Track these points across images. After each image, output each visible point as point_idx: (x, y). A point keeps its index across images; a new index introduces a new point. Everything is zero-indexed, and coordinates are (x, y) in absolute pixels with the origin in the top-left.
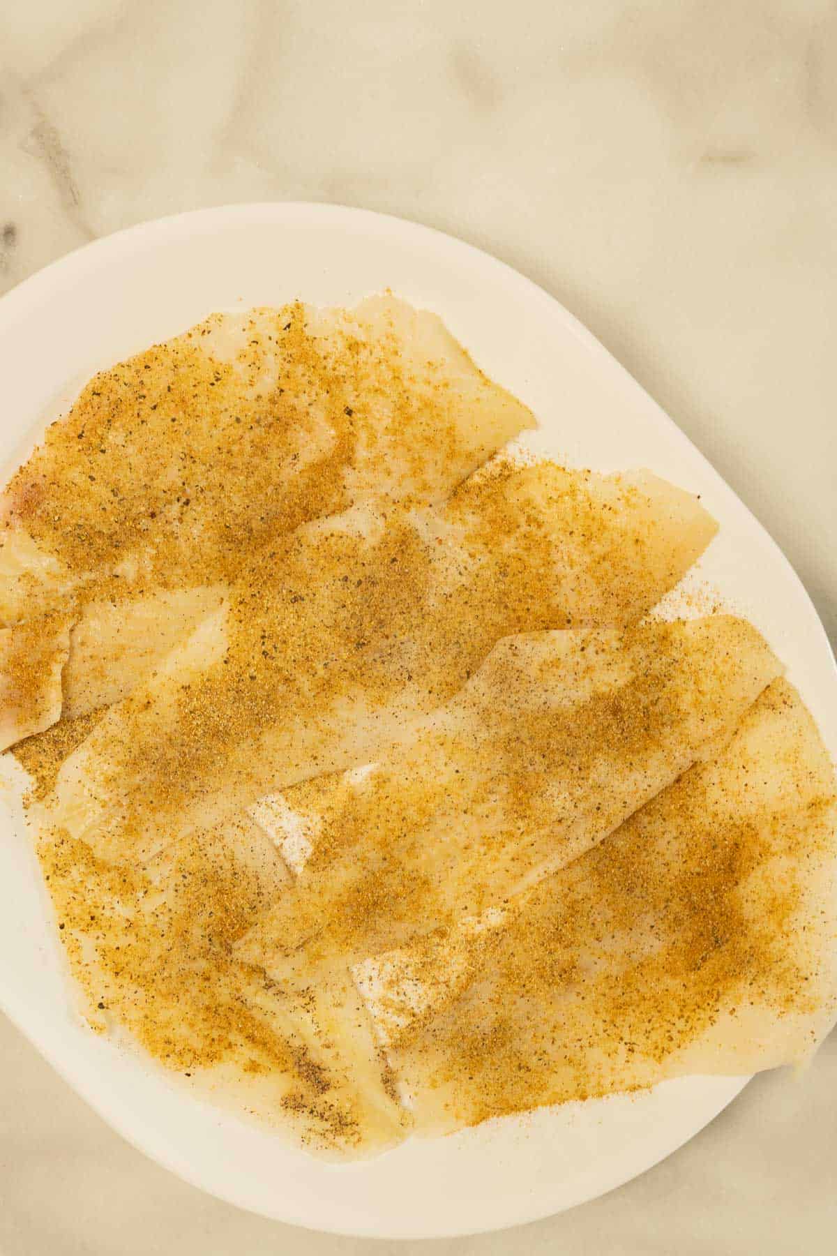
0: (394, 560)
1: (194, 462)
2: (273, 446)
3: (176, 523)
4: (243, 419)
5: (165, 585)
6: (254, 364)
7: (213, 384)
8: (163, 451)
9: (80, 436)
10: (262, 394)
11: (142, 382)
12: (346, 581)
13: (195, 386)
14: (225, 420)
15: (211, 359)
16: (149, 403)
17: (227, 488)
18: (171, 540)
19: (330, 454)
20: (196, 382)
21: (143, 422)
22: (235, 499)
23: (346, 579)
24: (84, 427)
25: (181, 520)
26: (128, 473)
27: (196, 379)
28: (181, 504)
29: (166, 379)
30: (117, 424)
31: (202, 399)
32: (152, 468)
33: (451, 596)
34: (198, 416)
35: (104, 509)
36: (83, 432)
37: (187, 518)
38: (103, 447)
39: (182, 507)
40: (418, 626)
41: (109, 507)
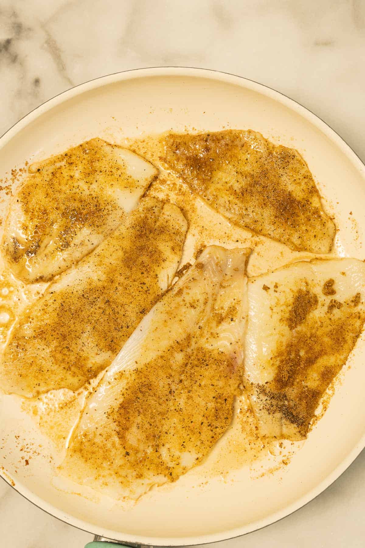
0: (112, 341)
1: (175, 410)
2: (148, 428)
3: (170, 383)
4: (165, 435)
5: (162, 357)
6: (173, 457)
7: (184, 442)
8: (190, 408)
9: (226, 400)
10: (163, 447)
11: (212, 431)
12: (127, 326)
13: (191, 438)
14: (172, 431)
15: (190, 452)
16: (206, 424)
17: (157, 405)
18: (168, 375)
19: (127, 434)
20: (191, 440)
21: (204, 416)
22: (153, 402)
23: (128, 327)
24: (226, 404)
25: (169, 384)
26: (199, 394)
27: (192, 441)
28: (172, 391)
29: (203, 437)
30: (213, 410)
31: (185, 435)
32: (190, 400)
33: (82, 333)
34: (183, 428)
35: (201, 376)
36: (225, 402)
37: (167, 387)
38: (215, 399)
39: (171, 390)
40: (89, 316)
41: (199, 377)
